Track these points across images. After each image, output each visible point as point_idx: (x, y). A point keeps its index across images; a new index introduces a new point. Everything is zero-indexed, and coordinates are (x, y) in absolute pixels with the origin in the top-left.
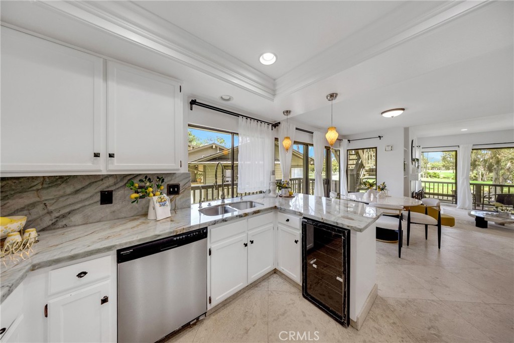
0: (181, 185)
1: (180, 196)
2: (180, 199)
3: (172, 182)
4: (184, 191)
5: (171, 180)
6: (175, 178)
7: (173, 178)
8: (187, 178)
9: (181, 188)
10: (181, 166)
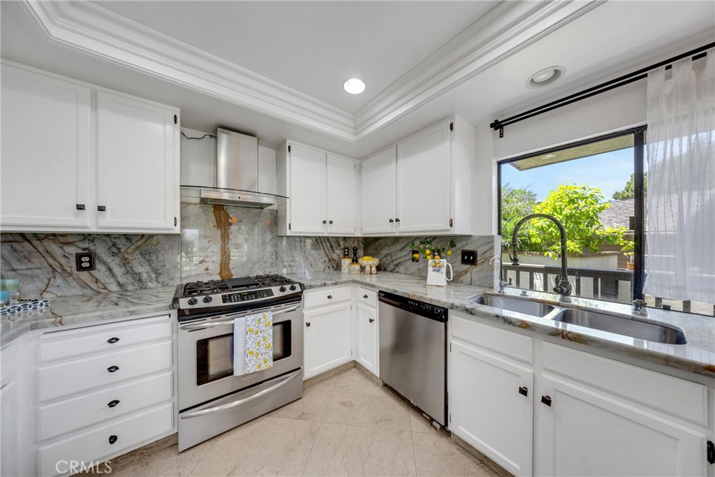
0: (479, 253)
1: (478, 268)
2: (478, 272)
3: (467, 248)
4: (483, 262)
5: (466, 245)
6: (471, 243)
7: (469, 242)
8: (488, 243)
9: (479, 258)
10: (451, 225)
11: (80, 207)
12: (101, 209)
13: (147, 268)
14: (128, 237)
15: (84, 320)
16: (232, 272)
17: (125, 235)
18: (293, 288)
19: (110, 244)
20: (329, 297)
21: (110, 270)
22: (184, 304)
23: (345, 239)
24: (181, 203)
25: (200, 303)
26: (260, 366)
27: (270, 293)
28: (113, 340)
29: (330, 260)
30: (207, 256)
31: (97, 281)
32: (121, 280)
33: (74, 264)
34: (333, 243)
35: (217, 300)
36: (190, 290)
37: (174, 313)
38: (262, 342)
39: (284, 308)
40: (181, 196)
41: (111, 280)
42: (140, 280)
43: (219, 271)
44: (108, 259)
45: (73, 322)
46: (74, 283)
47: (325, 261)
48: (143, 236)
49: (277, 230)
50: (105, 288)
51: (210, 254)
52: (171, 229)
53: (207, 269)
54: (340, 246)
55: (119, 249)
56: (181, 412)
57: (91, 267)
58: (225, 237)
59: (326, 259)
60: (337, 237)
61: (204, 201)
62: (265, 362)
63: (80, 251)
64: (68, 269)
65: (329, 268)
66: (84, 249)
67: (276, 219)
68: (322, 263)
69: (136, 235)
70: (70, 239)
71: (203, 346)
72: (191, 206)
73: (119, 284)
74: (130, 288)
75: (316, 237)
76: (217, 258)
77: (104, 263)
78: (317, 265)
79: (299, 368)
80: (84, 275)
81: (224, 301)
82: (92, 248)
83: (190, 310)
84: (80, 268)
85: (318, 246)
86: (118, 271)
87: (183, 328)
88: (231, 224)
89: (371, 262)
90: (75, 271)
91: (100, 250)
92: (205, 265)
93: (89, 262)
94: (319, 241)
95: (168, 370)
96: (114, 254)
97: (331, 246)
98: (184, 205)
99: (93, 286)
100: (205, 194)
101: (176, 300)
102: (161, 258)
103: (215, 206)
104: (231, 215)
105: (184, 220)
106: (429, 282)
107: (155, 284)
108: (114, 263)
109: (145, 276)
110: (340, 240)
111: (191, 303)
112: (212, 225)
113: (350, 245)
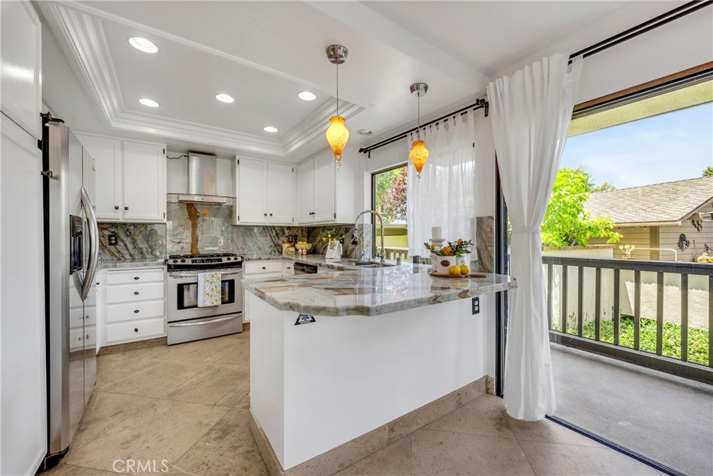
1: (358, 247)
4: (360, 242)
8: (362, 229)
10: (335, 217)
11: (117, 208)
12: (126, 209)
13: (146, 246)
14: (135, 225)
15: (124, 266)
16: (199, 250)
17: (133, 224)
18: (236, 259)
19: (126, 229)
20: (264, 268)
21: (125, 245)
22: (171, 262)
23: (289, 228)
24: (167, 203)
25: (179, 262)
26: (213, 303)
27: (220, 260)
28: (136, 278)
29: (275, 246)
30: (183, 239)
31: (119, 252)
32: (132, 252)
33: (107, 241)
34: (278, 232)
35: (189, 262)
36: (173, 257)
37: (166, 267)
38: (215, 289)
39: (230, 271)
40: (167, 198)
41: (126, 252)
42: (142, 253)
43: (190, 249)
44: (124, 239)
45: (120, 266)
46: (107, 253)
47: (271, 246)
48: (144, 224)
49: (232, 221)
50: (123, 257)
51: (185, 237)
52: (161, 220)
53: (182, 248)
54: (284, 234)
55: (130, 233)
56: (169, 323)
57: (116, 244)
58: (194, 226)
59: (272, 244)
60: (282, 227)
61: (181, 202)
62: (216, 301)
63: (110, 234)
64: (105, 244)
65: (275, 251)
66: (112, 232)
67: (230, 213)
68: (269, 247)
69: (140, 224)
70: (105, 226)
71: (181, 288)
72: (172, 205)
73: (131, 255)
74: (136, 257)
75: (263, 226)
76: (189, 240)
77: (123, 241)
78: (264, 249)
79: (241, 312)
80: (112, 248)
81: (193, 262)
82: (117, 232)
83: (174, 265)
84: (111, 244)
85: (265, 234)
86: (130, 246)
87: (170, 276)
88: (198, 217)
89: (303, 246)
90: (108, 246)
91: (121, 233)
92: (181, 245)
93: (115, 240)
94: (266, 229)
95: (163, 299)
96: (127, 236)
97: (277, 234)
98: (169, 203)
99: (117, 255)
100: (182, 198)
101: (166, 260)
102: (154, 239)
103: (187, 204)
104: (199, 211)
105: (169, 215)
106: (327, 256)
107: (151, 256)
108: (128, 241)
109: (145, 250)
110: (285, 229)
111: (174, 262)
112: (186, 217)
113: (294, 232)
